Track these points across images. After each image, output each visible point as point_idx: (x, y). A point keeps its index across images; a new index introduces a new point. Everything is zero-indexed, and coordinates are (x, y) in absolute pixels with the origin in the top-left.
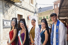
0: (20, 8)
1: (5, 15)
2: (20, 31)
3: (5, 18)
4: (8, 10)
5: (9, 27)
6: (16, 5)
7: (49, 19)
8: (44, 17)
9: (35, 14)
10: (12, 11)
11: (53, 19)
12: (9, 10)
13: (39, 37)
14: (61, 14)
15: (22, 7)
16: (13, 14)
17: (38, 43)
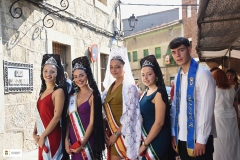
0: (62, 18)
1: (10, 46)
2: (73, 98)
3: (9, 55)
4: (21, 29)
5: (23, 89)
6: (45, 8)
7: (164, 57)
8: (146, 51)
9: (115, 42)
10: (33, 29)
11: (179, 56)
12: (22, 26)
13: (135, 114)
14: (208, 40)
15: (67, 16)
16: (37, 41)
17: (133, 131)
